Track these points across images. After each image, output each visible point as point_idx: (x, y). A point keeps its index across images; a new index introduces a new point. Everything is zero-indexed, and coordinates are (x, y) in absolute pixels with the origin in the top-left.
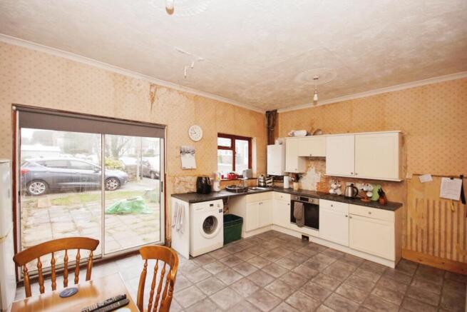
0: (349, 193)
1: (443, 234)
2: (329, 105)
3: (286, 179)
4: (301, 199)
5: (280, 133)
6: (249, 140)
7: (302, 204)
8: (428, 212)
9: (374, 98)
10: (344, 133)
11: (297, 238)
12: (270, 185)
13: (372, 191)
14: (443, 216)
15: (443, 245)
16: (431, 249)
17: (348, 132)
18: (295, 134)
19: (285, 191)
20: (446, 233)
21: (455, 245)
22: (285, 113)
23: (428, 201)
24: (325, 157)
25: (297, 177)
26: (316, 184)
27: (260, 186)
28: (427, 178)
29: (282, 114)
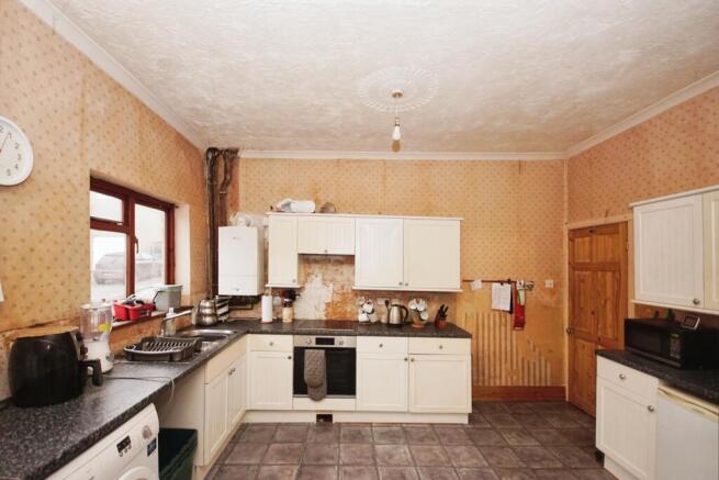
0: (395, 317)
1: (492, 355)
2: (348, 161)
3: (266, 302)
4: (319, 341)
5: (242, 203)
6: (169, 209)
7: (323, 352)
8: (478, 330)
9: (416, 165)
10: (373, 214)
11: (308, 426)
12: (223, 318)
13: (426, 310)
14: (492, 333)
15: (492, 370)
16: (481, 378)
17: (380, 213)
18: (292, 206)
19: (264, 328)
20: (495, 353)
21: (503, 366)
22: (255, 160)
23: (478, 316)
24: (353, 256)
25: (290, 295)
26: (323, 306)
27: (201, 325)
28: (477, 285)
29: (247, 160)
